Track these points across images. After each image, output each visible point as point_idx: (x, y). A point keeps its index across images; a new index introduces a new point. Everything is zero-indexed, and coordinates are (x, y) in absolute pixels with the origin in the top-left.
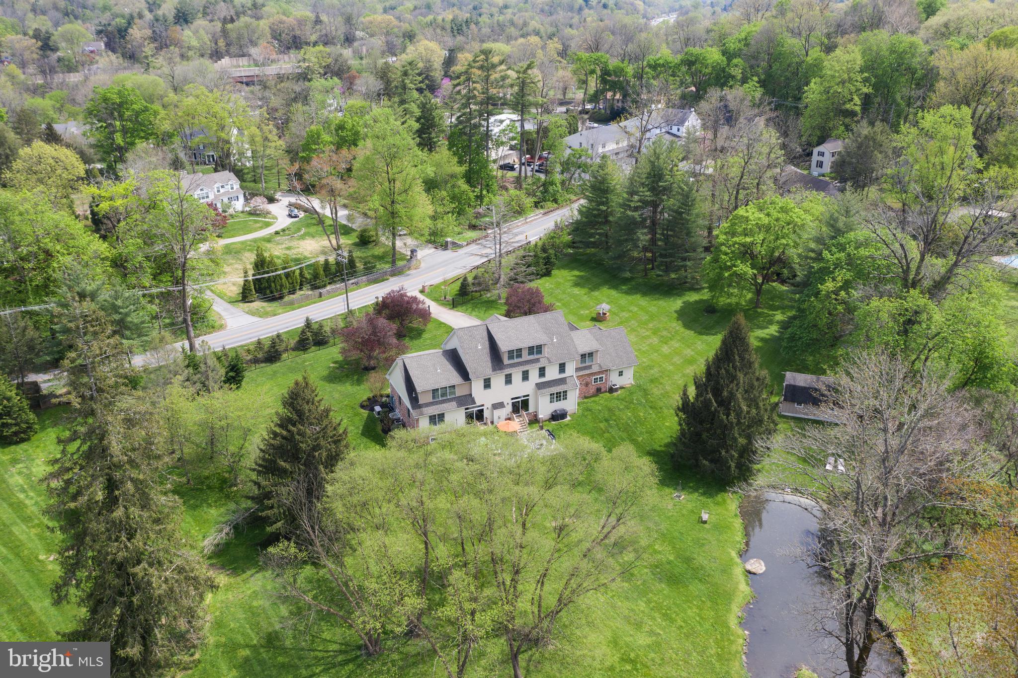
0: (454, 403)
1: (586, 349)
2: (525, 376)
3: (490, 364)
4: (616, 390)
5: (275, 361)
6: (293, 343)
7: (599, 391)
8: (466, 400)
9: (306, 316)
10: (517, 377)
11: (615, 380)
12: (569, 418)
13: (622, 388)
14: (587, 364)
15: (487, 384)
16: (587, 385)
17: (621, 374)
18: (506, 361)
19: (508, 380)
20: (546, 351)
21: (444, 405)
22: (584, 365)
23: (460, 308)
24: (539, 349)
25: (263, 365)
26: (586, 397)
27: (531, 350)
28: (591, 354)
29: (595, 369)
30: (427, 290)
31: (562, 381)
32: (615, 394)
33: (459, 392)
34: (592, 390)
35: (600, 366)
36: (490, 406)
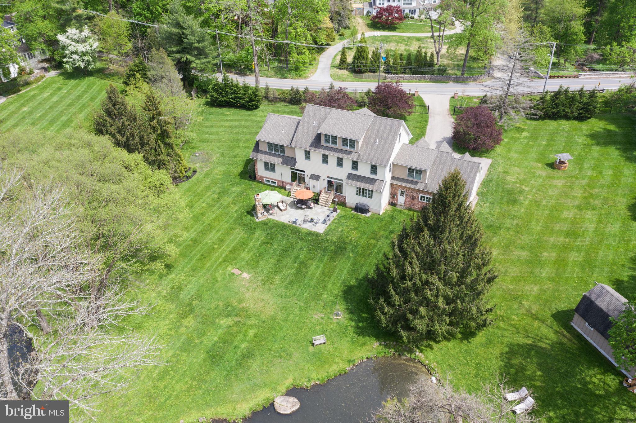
0: (283, 160)
1: (415, 165)
2: (340, 162)
3: (311, 140)
8: (290, 161)
10: (332, 160)
12: (369, 215)
14: (414, 179)
15: (307, 155)
16: (413, 198)
19: (325, 159)
20: (359, 148)
21: (274, 158)
22: (410, 179)
24: (353, 143)
27: (345, 141)
28: (419, 172)
29: (420, 186)
31: (372, 181)
33: (287, 153)
34: (418, 205)
35: (426, 186)
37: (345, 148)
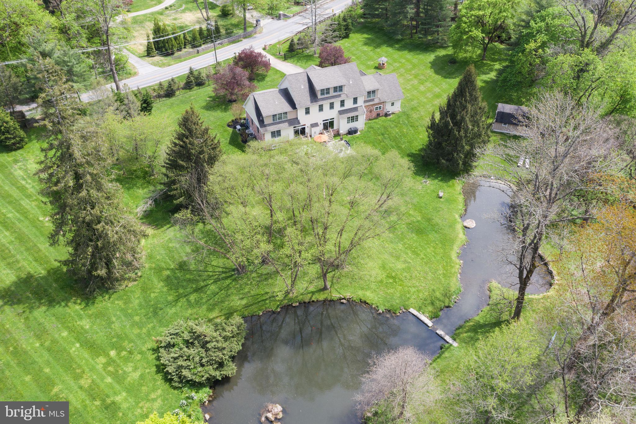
0: (287, 124)
1: (371, 89)
2: (332, 106)
3: (309, 98)
4: (389, 115)
5: (172, 96)
6: (182, 84)
7: (378, 115)
8: (294, 121)
9: (189, 66)
10: (326, 106)
11: (389, 108)
12: (359, 133)
13: (393, 113)
14: (371, 98)
15: (307, 111)
16: (371, 111)
17: (393, 104)
18: (319, 96)
19: (321, 108)
20: (345, 89)
21: (280, 125)
22: (369, 99)
23: (289, 60)
24: (340, 88)
25: (164, 99)
26: (370, 120)
27: (335, 89)
28: (374, 92)
29: (376, 101)
30: (268, 48)
31: (355, 109)
32: (389, 117)
33: (290, 117)
34: (374, 114)
35: (380, 99)
36: (309, 126)
37: (336, 94)
